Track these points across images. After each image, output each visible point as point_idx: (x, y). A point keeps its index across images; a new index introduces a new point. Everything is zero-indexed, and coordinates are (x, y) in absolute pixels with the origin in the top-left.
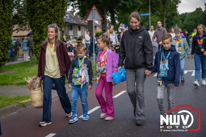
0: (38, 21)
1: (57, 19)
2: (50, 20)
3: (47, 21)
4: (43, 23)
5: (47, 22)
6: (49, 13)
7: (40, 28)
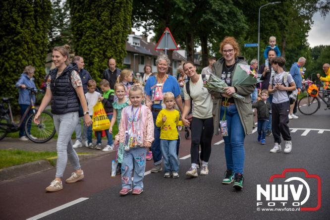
0: (87, 47)
1: (115, 45)
2: (104, 47)
3: (100, 47)
4: (94, 50)
5: (101, 49)
6: (103, 36)
7: (89, 58)
